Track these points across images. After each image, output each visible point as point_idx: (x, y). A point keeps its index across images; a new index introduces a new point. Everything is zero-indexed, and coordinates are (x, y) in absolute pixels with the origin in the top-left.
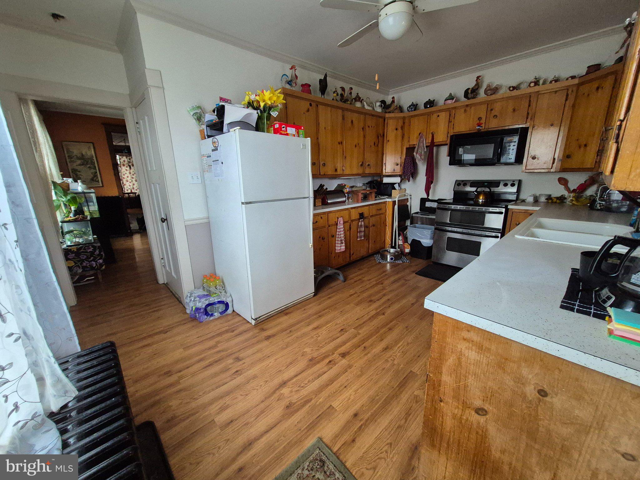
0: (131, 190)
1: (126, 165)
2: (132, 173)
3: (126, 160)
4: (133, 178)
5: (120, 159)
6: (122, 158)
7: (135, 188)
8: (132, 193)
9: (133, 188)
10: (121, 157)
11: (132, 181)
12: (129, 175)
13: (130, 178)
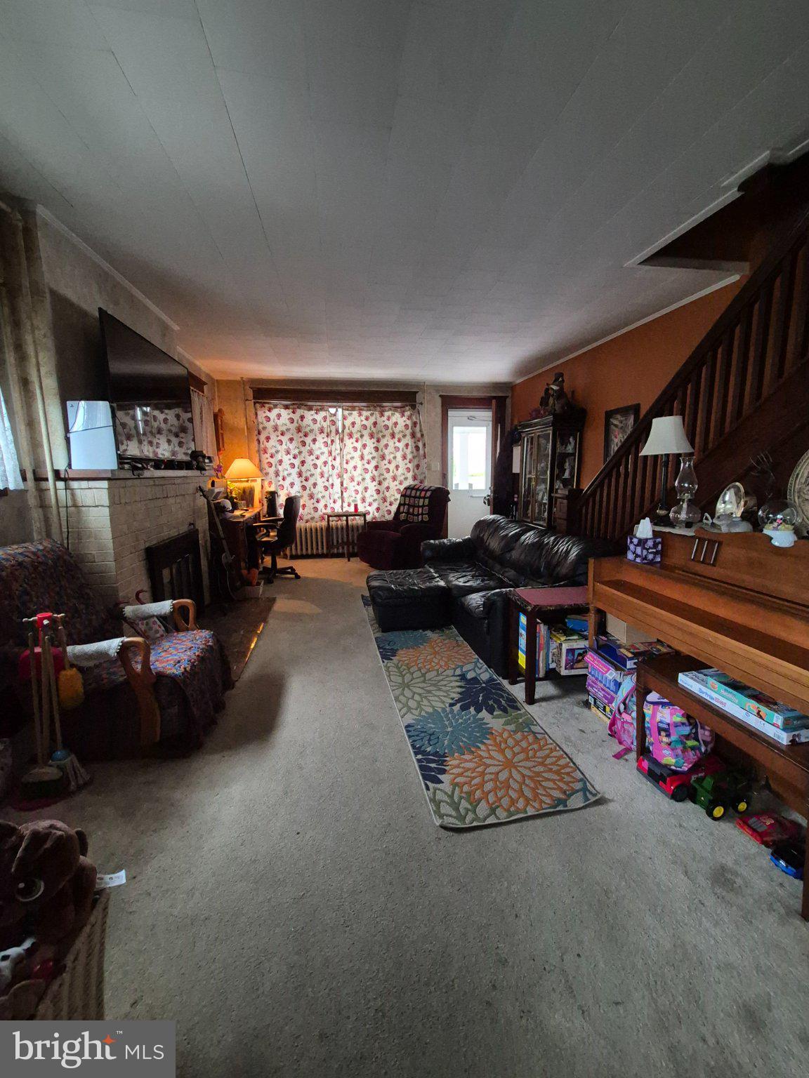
0: (356, 506)
1: (355, 436)
2: (367, 457)
3: (358, 420)
4: (366, 471)
5: (344, 418)
6: (350, 414)
7: (368, 500)
8: (356, 513)
9: (363, 500)
10: (346, 413)
11: (363, 479)
12: (359, 464)
13: (359, 470)
